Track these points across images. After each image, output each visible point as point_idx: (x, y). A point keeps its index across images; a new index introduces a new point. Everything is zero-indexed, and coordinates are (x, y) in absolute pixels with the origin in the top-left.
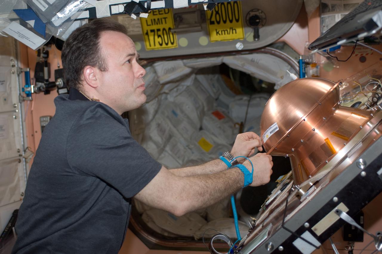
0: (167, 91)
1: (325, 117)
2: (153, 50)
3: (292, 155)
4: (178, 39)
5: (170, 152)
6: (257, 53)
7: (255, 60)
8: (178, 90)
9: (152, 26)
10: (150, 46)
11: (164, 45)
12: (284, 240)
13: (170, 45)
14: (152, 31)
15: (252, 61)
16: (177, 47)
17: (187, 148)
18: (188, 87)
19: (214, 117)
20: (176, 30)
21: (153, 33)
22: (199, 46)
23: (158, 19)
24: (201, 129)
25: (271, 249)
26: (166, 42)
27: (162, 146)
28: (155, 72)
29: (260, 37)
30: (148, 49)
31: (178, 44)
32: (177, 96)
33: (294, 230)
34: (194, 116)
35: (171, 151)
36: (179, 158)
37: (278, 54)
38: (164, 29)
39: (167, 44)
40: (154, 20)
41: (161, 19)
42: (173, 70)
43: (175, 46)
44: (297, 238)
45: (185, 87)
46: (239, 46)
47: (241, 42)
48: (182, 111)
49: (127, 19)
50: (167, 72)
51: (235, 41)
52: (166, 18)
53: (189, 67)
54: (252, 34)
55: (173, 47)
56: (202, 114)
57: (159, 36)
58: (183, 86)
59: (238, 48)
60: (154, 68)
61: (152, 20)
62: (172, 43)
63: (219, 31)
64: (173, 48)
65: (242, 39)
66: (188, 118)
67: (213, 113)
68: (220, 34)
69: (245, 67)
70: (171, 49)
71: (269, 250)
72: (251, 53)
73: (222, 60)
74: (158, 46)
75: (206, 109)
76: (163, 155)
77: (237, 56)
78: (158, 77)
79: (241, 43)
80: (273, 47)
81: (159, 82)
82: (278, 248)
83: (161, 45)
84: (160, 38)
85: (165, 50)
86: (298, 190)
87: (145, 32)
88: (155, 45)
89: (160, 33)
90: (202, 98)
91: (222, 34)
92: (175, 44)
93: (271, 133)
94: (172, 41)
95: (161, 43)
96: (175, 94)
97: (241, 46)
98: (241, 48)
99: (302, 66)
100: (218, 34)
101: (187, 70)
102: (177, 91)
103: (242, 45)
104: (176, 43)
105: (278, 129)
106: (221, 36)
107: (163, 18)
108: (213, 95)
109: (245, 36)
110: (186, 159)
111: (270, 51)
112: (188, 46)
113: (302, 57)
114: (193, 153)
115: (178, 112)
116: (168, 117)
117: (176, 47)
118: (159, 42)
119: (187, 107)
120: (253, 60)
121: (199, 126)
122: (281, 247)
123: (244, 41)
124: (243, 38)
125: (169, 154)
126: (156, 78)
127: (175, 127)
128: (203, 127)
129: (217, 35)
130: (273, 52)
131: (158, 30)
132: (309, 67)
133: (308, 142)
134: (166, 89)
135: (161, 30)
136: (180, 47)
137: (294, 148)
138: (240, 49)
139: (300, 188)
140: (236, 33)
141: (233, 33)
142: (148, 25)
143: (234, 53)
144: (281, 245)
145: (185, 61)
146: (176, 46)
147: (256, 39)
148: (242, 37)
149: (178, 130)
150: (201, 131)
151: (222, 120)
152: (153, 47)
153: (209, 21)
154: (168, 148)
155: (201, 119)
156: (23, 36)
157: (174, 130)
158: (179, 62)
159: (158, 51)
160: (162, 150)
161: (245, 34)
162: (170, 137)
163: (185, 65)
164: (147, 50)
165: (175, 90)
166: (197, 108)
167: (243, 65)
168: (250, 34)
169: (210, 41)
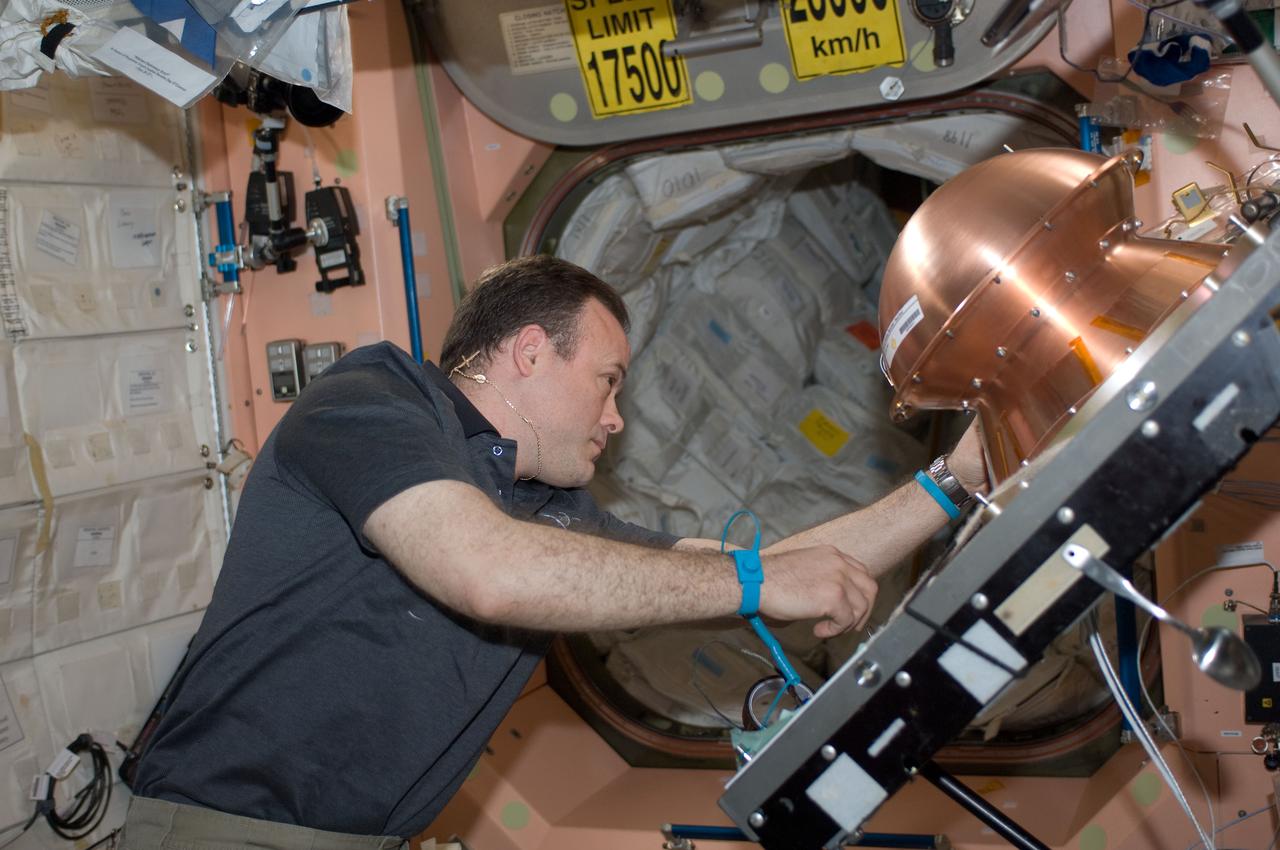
0: (684, 257)
1: (1071, 271)
2: (614, 116)
3: (981, 403)
4: (694, 78)
5: (702, 457)
6: (962, 110)
7: (959, 137)
8: (727, 252)
9: (606, 39)
10: (605, 104)
11: (649, 99)
12: (911, 653)
13: (667, 96)
14: (610, 54)
15: (949, 139)
16: (691, 102)
17: (762, 444)
18: (761, 242)
19: (853, 341)
20: (682, 47)
21: (611, 62)
22: (762, 94)
23: (626, 15)
24: (811, 380)
25: (869, 683)
26: (656, 88)
27: (676, 439)
28: (636, 193)
29: (957, 55)
30: (597, 115)
31: (695, 92)
32: (724, 274)
33: (941, 618)
34: (786, 337)
35: (708, 453)
36: (733, 476)
37: (1031, 109)
38: (646, 47)
39: (657, 95)
40: (614, 18)
41: (635, 13)
42: (692, 182)
43: (682, 101)
44: (951, 644)
45: (751, 245)
46: (890, 89)
47: (895, 73)
48: (745, 325)
49: (528, 20)
50: (672, 192)
51: (876, 73)
52: (652, 9)
53: (743, 170)
54: (931, 46)
55: (676, 103)
56: (814, 334)
57: (632, 70)
58: (744, 241)
59: (888, 94)
60: (629, 177)
61: (605, 19)
62: (675, 92)
63: (822, 43)
64: (679, 105)
65: (899, 65)
66: (765, 345)
67: (851, 330)
68: (825, 54)
69: (922, 162)
70: (671, 112)
72: (941, 113)
73: (849, 141)
74: (629, 102)
75: (826, 315)
76: (679, 468)
78: (646, 209)
79: (897, 79)
80: (1005, 87)
81: (649, 224)
82: (892, 681)
83: (639, 98)
84: (634, 76)
85: (650, 115)
86: (986, 506)
87: (587, 59)
88: (619, 101)
89: (635, 60)
90: (811, 282)
91: (833, 52)
92: (683, 95)
93: (902, 330)
94: (674, 85)
95: (638, 91)
96: (717, 269)
97: (895, 89)
98: (896, 94)
99: (1090, 140)
100: (820, 53)
101: (738, 182)
102: (725, 259)
103: (900, 83)
104: (687, 90)
105: (921, 317)
106: (830, 57)
107: (641, 11)
108: (849, 268)
109: (909, 55)
110: (758, 479)
112: (726, 100)
114: (781, 460)
115: (731, 327)
116: (695, 344)
117: (686, 103)
118: (632, 91)
119: (761, 310)
120: (951, 136)
121: (802, 373)
122: (905, 677)
123: (906, 71)
124: (903, 61)
125: (700, 463)
126: (639, 211)
127: (719, 375)
128: (820, 376)
129: (816, 55)
131: (629, 51)
132: (1117, 141)
133: (1021, 356)
134: (680, 248)
135: (638, 50)
136: (701, 104)
137: (979, 378)
138: (893, 98)
139: (990, 502)
140: (878, 45)
141: (867, 47)
142: (594, 37)
143: (883, 115)
144: (905, 668)
145: (728, 151)
146: (687, 100)
147: (944, 63)
148: (901, 59)
149: (731, 388)
150: (811, 389)
152: (613, 106)
153: (788, 12)
154: (696, 446)
155: (809, 350)
156: (151, 69)
157: (717, 385)
158: (710, 157)
159: (632, 118)
160: (676, 451)
161: (909, 49)
162: (705, 408)
163: (729, 165)
164: (595, 118)
165: (719, 253)
166: (795, 315)
167: (919, 154)
168: (926, 45)
169: (794, 78)
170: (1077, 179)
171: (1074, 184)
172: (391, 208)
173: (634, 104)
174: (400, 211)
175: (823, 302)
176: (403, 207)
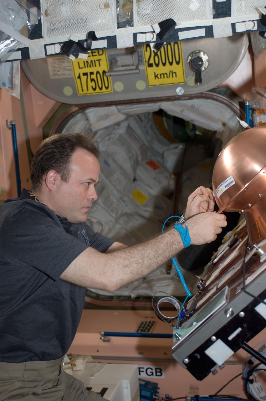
2: (86, 95)
3: (249, 211)
4: (113, 84)
5: (102, 205)
7: (196, 106)
8: (109, 138)
9: (84, 69)
10: (83, 90)
11: (98, 90)
12: (245, 306)
13: (104, 89)
14: (85, 74)
15: (192, 107)
16: (112, 91)
17: (121, 200)
18: (121, 135)
19: (148, 167)
20: (112, 74)
21: (86, 77)
22: (136, 90)
23: (92, 61)
24: (135, 180)
25: (231, 315)
26: (100, 86)
28: (87, 119)
29: (203, 81)
30: (79, 94)
31: (113, 88)
32: (108, 145)
33: (256, 294)
34: (127, 165)
35: (104, 204)
36: (112, 211)
37: (221, 99)
38: (98, 72)
39: (101, 89)
40: (87, 62)
41: (95, 61)
42: (107, 116)
43: (109, 91)
44: (259, 303)
45: (117, 135)
46: (179, 91)
47: (181, 86)
48: (115, 161)
49: (57, 61)
50: (100, 120)
51: (175, 86)
52: (101, 60)
53: (124, 114)
54: (194, 78)
55: (107, 92)
56: (136, 164)
57: (92, 80)
59: (179, 93)
60: (85, 114)
61: (84, 62)
62: (107, 88)
63: (158, 75)
64: (108, 92)
65: (183, 84)
66: (121, 168)
67: (148, 163)
68: (158, 78)
69: (184, 114)
70: (105, 94)
71: (228, 316)
72: (191, 99)
73: (160, 106)
74: (91, 90)
75: (140, 158)
76: (95, 208)
77: (176, 102)
78: (90, 125)
79: (182, 88)
80: (216, 92)
81: (91, 130)
82: (238, 314)
83: (94, 89)
84: (93, 82)
85: (98, 95)
86: (257, 249)
87: (77, 75)
88: (88, 90)
89: (94, 77)
90: (135, 147)
91: (161, 78)
92: (109, 89)
93: (226, 187)
94: (107, 86)
95: (94, 87)
96: (106, 143)
97: (181, 91)
98: (181, 93)
99: (249, 113)
100: (157, 78)
101: (121, 117)
102: (109, 140)
103: (183, 89)
104: (111, 88)
105: (234, 183)
106: (160, 79)
107: (97, 60)
108: (146, 143)
109: (186, 80)
110: (120, 212)
111: (212, 96)
112: (124, 92)
113: (249, 103)
114: (127, 205)
115: (111, 162)
117: (110, 92)
118: (92, 87)
119: (120, 156)
120: (193, 106)
121: (132, 177)
122: (242, 314)
123: (185, 85)
124: (184, 82)
125: (101, 207)
126: (88, 125)
127: (107, 178)
128: (137, 178)
129: (155, 78)
130: (215, 97)
131: (92, 73)
132: (256, 113)
135: (95, 73)
136: (115, 92)
137: (250, 203)
139: (259, 248)
140: (176, 76)
141: (173, 77)
142: (80, 68)
144: (242, 311)
145: (119, 107)
146: (111, 91)
147: (198, 84)
148: (183, 81)
149: (110, 182)
150: (135, 182)
151: (157, 171)
152: (85, 91)
153: (147, 64)
154: (100, 201)
155: (134, 169)
157: (106, 181)
158: (113, 108)
159: (92, 96)
161: (186, 78)
162: (103, 189)
163: (119, 111)
164: (79, 95)
165: (107, 138)
166: (130, 158)
167: (182, 111)
168: (191, 78)
169: (147, 85)
172: (9, 124)
173: (92, 91)
174: (12, 125)
175: (139, 154)
176: (13, 123)
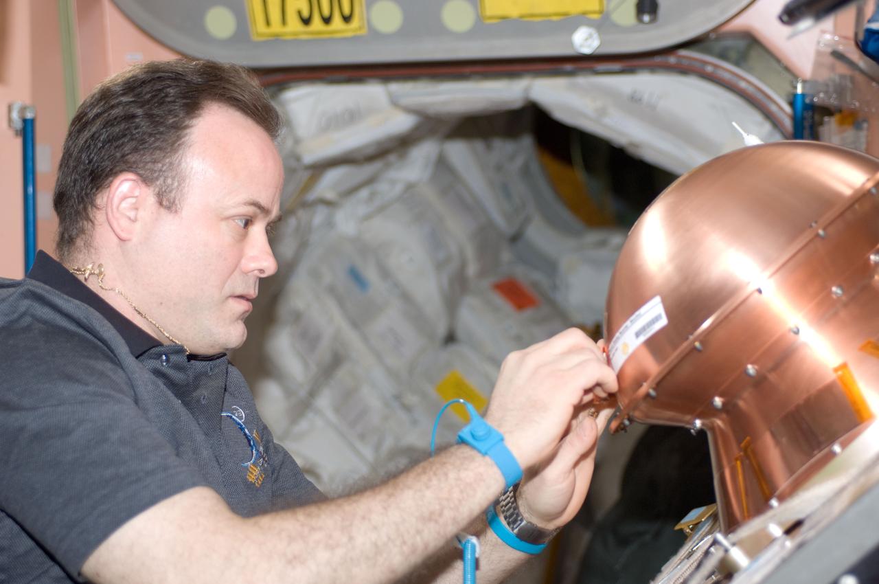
0: (330, 195)
1: (839, 286)
2: (276, 40)
3: (718, 425)
4: (369, 6)
5: (330, 414)
6: (653, 69)
7: (646, 97)
8: (372, 196)
10: (268, 23)
11: (317, 23)
13: (337, 22)
15: (635, 99)
16: (364, 32)
17: (395, 404)
18: (410, 187)
19: (499, 300)
22: (444, 32)
24: (451, 338)
26: (326, 12)
27: (303, 393)
28: (288, 123)
29: (661, 11)
30: (257, 34)
31: (369, 22)
32: (368, 217)
34: (427, 289)
35: (337, 410)
36: (362, 437)
37: (727, 76)
39: (327, 21)
42: (352, 117)
43: (356, 30)
45: (399, 188)
46: (584, 41)
47: (590, 23)
48: (385, 273)
50: (328, 126)
51: (570, 22)
53: (409, 110)
55: (348, 31)
56: (457, 288)
58: (393, 182)
59: (582, 46)
60: (281, 106)
62: (347, 19)
64: (350, 34)
65: (596, 16)
66: (406, 297)
67: (498, 287)
69: (607, 120)
70: (341, 40)
72: (630, 71)
73: (527, 90)
74: (294, 25)
75: (472, 269)
76: (303, 425)
77: (583, 80)
78: (297, 141)
79: (592, 30)
80: (708, 51)
81: (298, 159)
83: (306, 21)
85: (317, 41)
86: (726, 551)
88: (284, 21)
90: (459, 231)
92: (355, 23)
93: (638, 335)
94: (347, 11)
95: (306, 13)
96: (362, 210)
97: (589, 42)
98: (589, 46)
99: (804, 118)
101: (402, 123)
102: (370, 198)
103: (596, 35)
104: (361, 19)
105: (665, 321)
108: (500, 221)
109: (607, 5)
110: (388, 443)
111: (698, 65)
112: (405, 32)
114: (415, 423)
115: (371, 274)
116: (332, 290)
117: (359, 33)
118: (299, 13)
119: (405, 257)
120: (637, 96)
121: (441, 330)
123: (603, 23)
124: (601, 12)
125: (328, 421)
126: (290, 143)
127: (355, 324)
128: (460, 333)
130: (709, 69)
134: (329, 183)
136: (375, 35)
137: (720, 396)
138: (586, 50)
143: (568, 67)
145: (395, 87)
146: (360, 28)
147: (646, 18)
148: (598, 9)
149: (365, 339)
150: (453, 348)
151: (528, 313)
152: (276, 27)
154: (324, 401)
155: (451, 304)
157: (351, 337)
158: (374, 92)
159: (296, 42)
160: (302, 407)
162: (337, 361)
163: (395, 103)
164: (255, 38)
165: (364, 193)
166: (440, 266)
167: (602, 112)
169: (480, 18)
170: (849, 186)
171: (848, 192)
172: (15, 116)
173: (299, 27)
174: (25, 120)
175: (470, 253)
176: (29, 116)
